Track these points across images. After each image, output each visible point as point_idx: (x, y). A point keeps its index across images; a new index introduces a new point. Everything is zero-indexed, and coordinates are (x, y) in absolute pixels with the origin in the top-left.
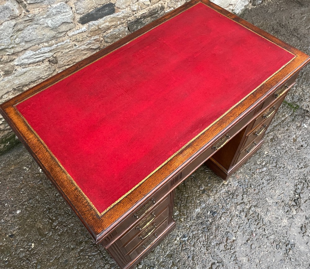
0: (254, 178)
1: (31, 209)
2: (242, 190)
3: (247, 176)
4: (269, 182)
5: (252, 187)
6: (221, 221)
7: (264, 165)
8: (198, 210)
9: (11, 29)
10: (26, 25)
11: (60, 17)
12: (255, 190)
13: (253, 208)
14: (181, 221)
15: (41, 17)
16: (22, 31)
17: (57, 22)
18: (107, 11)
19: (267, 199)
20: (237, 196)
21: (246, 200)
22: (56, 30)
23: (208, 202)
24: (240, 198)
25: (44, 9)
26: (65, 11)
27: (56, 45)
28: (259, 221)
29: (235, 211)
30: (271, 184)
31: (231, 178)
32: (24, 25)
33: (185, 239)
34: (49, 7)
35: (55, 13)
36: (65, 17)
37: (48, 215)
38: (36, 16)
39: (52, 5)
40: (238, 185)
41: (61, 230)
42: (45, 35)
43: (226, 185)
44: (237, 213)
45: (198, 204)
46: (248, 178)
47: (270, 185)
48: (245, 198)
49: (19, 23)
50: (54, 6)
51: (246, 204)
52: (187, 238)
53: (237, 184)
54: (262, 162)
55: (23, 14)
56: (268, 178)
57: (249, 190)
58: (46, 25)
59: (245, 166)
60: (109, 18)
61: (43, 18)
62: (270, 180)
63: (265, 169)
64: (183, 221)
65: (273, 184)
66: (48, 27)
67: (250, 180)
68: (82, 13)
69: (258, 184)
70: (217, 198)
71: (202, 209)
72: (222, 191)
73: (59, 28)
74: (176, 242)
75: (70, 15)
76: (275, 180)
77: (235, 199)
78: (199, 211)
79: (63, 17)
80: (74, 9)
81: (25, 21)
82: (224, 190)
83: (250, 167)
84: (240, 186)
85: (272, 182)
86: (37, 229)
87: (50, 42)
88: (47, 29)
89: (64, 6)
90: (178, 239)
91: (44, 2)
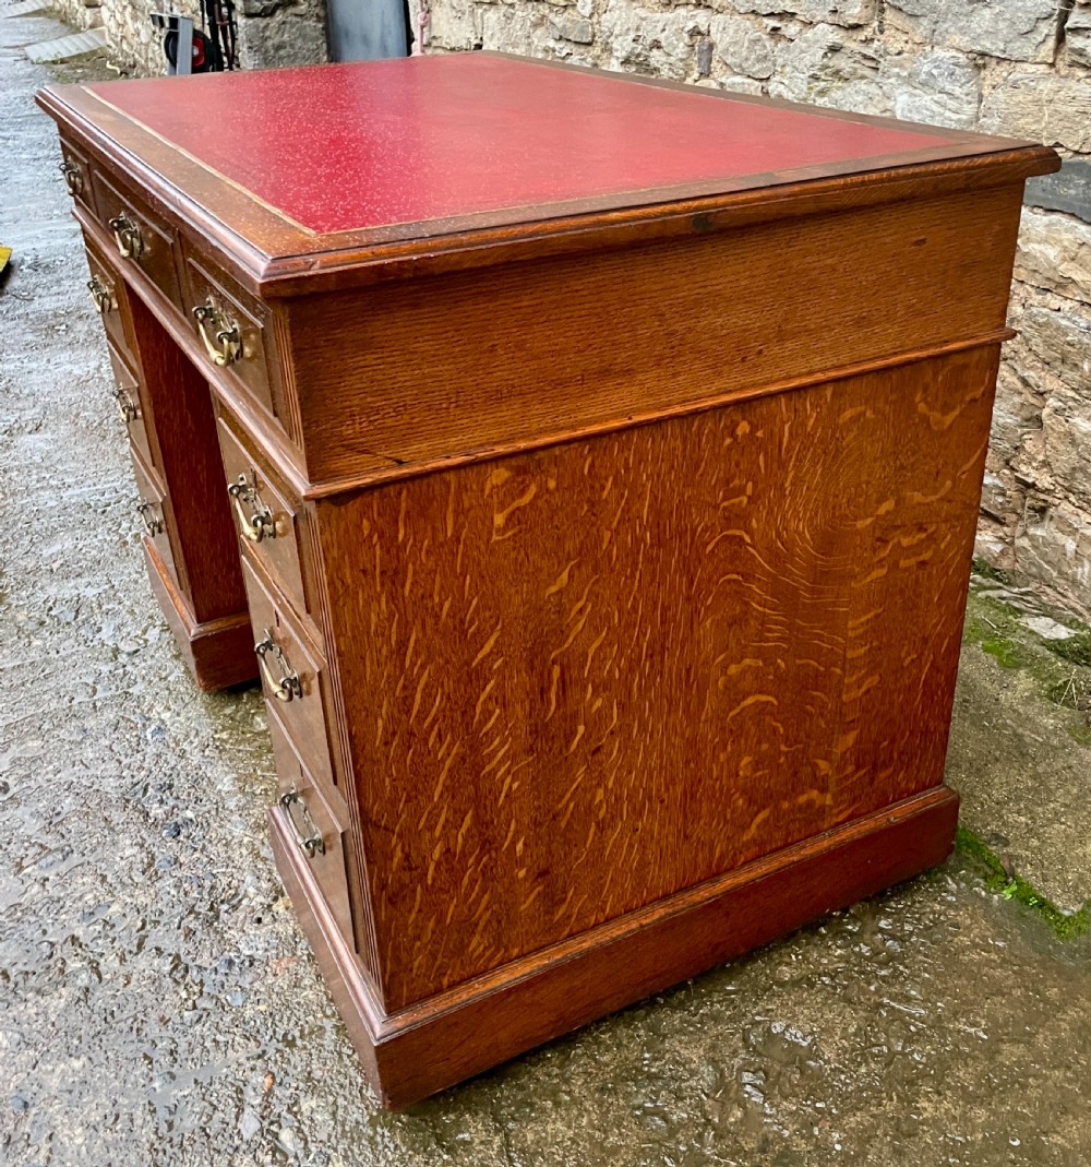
0: (229, 1037)
2: (205, 960)
3: (262, 1007)
4: (162, 1114)
5: (186, 1014)
6: (128, 842)
7: (276, 1135)
8: (226, 784)
9: (822, 52)
10: (860, 72)
11: (929, 104)
12: (164, 1021)
13: (86, 981)
14: (222, 731)
15: (897, 70)
16: (845, 85)
17: (914, 111)
18: (1073, 192)
19: (77, 1064)
20: (190, 933)
21: (143, 963)
23: (235, 818)
24: (172, 943)
25: (915, 47)
26: (948, 87)
28: (12, 986)
29: (129, 900)
30: (139, 1122)
31: (294, 930)
32: (856, 65)
33: (149, 731)
34: (928, 48)
35: (924, 76)
36: (941, 110)
38: (888, 57)
39: (936, 48)
40: (238, 950)
43: (270, 906)
44: (115, 908)
45: (251, 787)
46: (248, 1013)
47: (138, 1113)
48: (156, 962)
49: (848, 51)
50: (939, 53)
51: (128, 957)
52: (149, 737)
53: (248, 953)
54: (299, 1130)
55: (868, 32)
56: (188, 1122)
57: (184, 995)
58: (892, 104)
59: (328, 1024)
60: (1066, 231)
61: (899, 76)
62: (164, 1128)
63: (250, 1125)
64: (217, 736)
65: (136, 1135)
67: (227, 1019)
69: (183, 1046)
70: (230, 852)
71: (222, 798)
72: (249, 879)
75: (958, 116)
76: (148, 1157)
77: (182, 919)
78: (219, 787)
79: (935, 108)
81: (865, 57)
82: (252, 891)
83: (305, 1048)
84: (230, 963)
85: (146, 1135)
89: (958, 71)
90: (166, 716)
91: (921, 20)
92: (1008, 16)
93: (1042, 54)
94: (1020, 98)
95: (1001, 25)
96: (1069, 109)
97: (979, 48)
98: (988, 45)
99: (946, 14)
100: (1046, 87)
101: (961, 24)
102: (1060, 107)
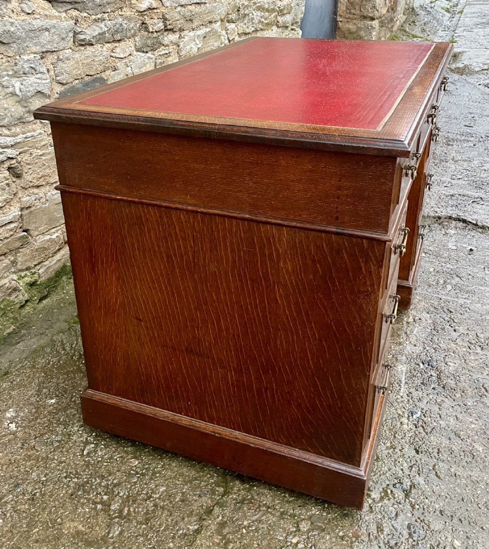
1: (30, 505)
8: (401, 368)
11: (35, 80)
15: (5, 73)
17: (29, 86)
20: (443, 329)
22: (25, 105)
23: (406, 353)
25: (9, 59)
27: (24, 136)
29: (458, 348)
31: (411, 311)
33: (418, 415)
34: (18, 57)
35: (27, 69)
36: (41, 81)
37: (86, 498)
39: (21, 56)
41: (140, 510)
42: (7, 111)
43: (414, 321)
44: (465, 350)
46: (437, 303)
48: (457, 328)
50: (26, 57)
51: (466, 334)
52: (420, 412)
53: (428, 315)
58: (11, 89)
61: (8, 75)
66: (13, 94)
68: (65, 82)
70: (416, 342)
71: (405, 363)
72: (415, 332)
73: (31, 100)
74: (405, 426)
79: (39, 81)
80: (52, 73)
82: (416, 329)
86: (74, 537)
87: (13, 130)
88: (11, 98)
89: (40, 62)
90: (405, 420)
91: (12, 45)
92: (58, 33)
93: (70, 45)
94: (72, 63)
95: (55, 37)
96: (88, 61)
97: (44, 50)
98: (50, 47)
99: (26, 39)
100: (77, 55)
101: (35, 41)
102: (84, 62)
